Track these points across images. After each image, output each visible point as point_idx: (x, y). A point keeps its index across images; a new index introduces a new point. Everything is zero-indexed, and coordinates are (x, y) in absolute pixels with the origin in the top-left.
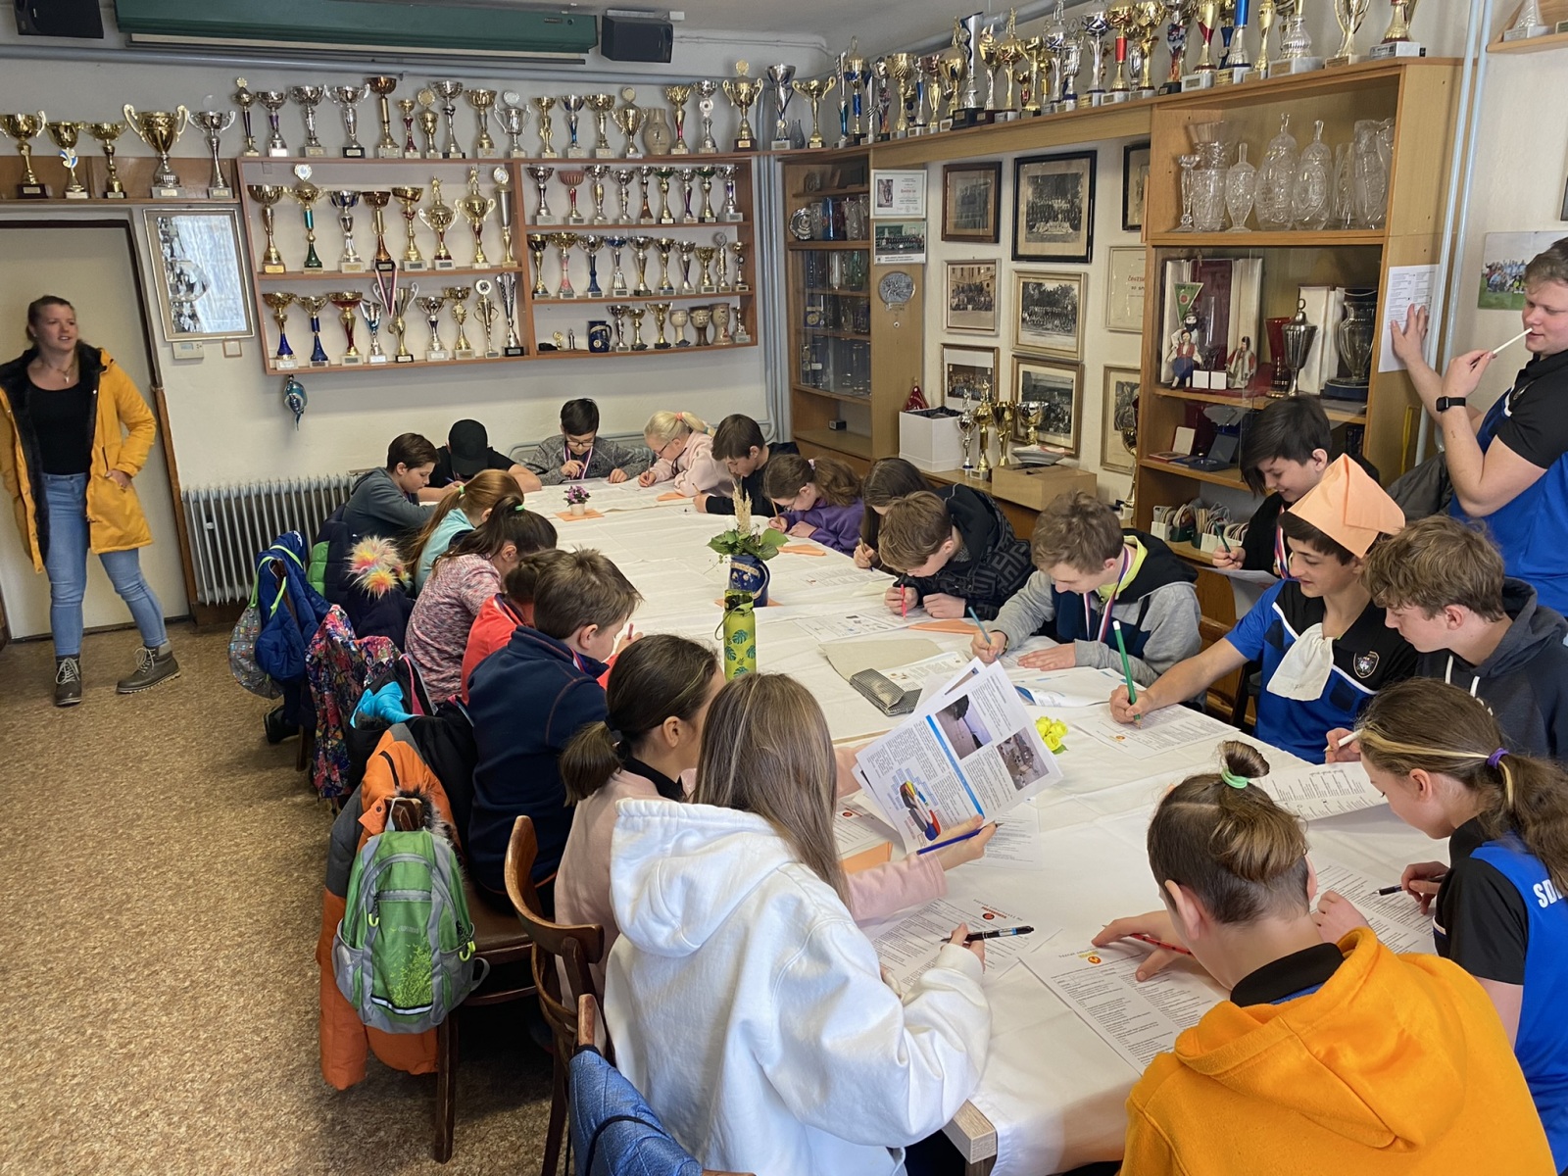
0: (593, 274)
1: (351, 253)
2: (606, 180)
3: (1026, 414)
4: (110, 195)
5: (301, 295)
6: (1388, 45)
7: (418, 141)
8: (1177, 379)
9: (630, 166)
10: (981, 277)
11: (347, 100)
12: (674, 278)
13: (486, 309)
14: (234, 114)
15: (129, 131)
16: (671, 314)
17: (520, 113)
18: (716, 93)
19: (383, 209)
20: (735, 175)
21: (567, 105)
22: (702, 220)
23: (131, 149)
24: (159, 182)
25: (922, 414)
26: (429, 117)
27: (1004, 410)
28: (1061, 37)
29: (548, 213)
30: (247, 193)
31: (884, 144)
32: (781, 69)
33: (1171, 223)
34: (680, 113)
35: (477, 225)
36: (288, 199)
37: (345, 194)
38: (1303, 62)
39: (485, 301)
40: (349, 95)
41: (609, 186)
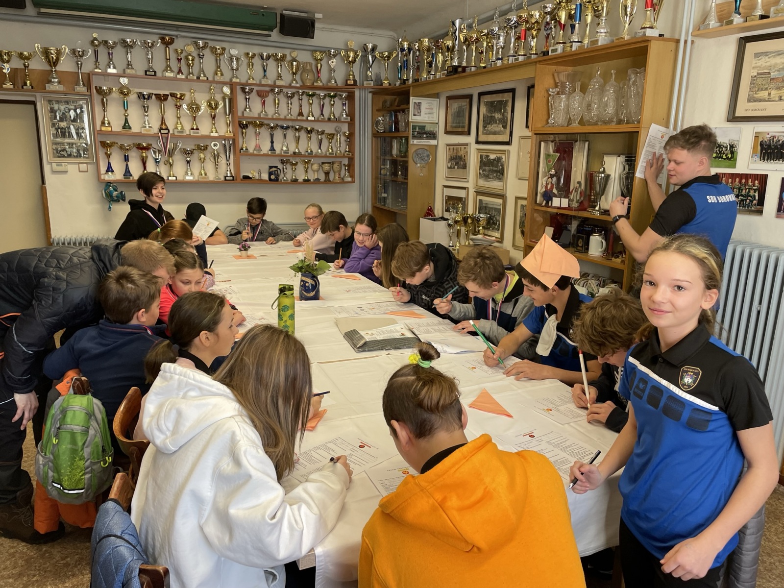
0: (272, 142)
1: (147, 123)
2: (281, 97)
3: (478, 220)
4: (25, 87)
5: (119, 143)
6: (642, 31)
7: (184, 69)
8: (545, 202)
9: (294, 90)
10: (462, 153)
11: (148, 47)
12: (314, 148)
13: (216, 157)
14: (90, 51)
15: (37, 56)
16: (312, 165)
17: (237, 59)
18: (338, 57)
19: (165, 103)
20: (347, 98)
21: (262, 57)
22: (329, 119)
23: (37, 64)
24: (50, 82)
25: (431, 219)
26: (190, 58)
27: (468, 218)
28: (497, 29)
29: (250, 111)
30: (95, 91)
31: (417, 83)
32: (370, 46)
33: (545, 123)
34: (319, 65)
35: (213, 114)
36: (115, 95)
37: (145, 93)
38: (605, 40)
39: (216, 153)
40: (150, 44)
41: (283, 100)
